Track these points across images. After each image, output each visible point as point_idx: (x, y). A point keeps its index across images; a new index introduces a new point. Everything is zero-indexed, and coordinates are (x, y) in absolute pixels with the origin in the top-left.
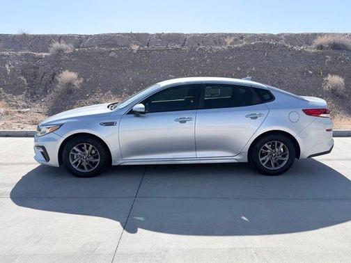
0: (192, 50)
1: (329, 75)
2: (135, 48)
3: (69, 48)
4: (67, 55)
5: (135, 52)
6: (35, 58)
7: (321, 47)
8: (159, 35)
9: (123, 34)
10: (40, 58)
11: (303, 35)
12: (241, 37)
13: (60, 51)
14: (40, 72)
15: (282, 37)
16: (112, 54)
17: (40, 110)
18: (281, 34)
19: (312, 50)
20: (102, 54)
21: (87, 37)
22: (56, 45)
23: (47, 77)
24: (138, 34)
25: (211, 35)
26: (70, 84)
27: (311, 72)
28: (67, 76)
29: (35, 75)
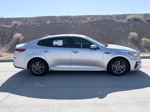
0: (73, 23)
1: (131, 32)
2: (48, 22)
3: (19, 23)
4: (18, 26)
5: (48, 24)
6: (5, 28)
7: (129, 20)
8: (60, 17)
9: (45, 17)
10: (7, 28)
11: (123, 15)
12: (96, 16)
13: (16, 25)
14: (6, 34)
15: (114, 16)
16: (38, 25)
17: (4, 50)
18: (114, 15)
19: (125, 21)
20: (33, 25)
21: (29, 18)
22: (14, 22)
23: (9, 36)
24: (51, 16)
25: (83, 16)
26: (18, 39)
27: (124, 31)
28: (17, 35)
29: (4, 35)
